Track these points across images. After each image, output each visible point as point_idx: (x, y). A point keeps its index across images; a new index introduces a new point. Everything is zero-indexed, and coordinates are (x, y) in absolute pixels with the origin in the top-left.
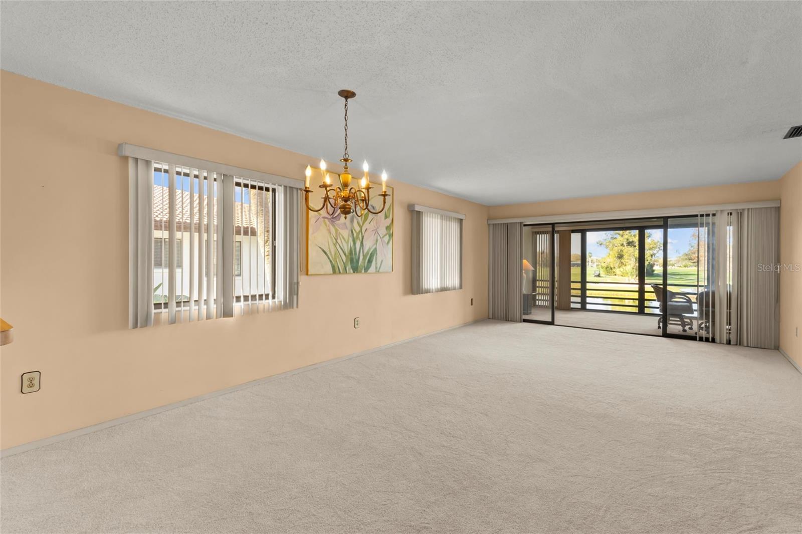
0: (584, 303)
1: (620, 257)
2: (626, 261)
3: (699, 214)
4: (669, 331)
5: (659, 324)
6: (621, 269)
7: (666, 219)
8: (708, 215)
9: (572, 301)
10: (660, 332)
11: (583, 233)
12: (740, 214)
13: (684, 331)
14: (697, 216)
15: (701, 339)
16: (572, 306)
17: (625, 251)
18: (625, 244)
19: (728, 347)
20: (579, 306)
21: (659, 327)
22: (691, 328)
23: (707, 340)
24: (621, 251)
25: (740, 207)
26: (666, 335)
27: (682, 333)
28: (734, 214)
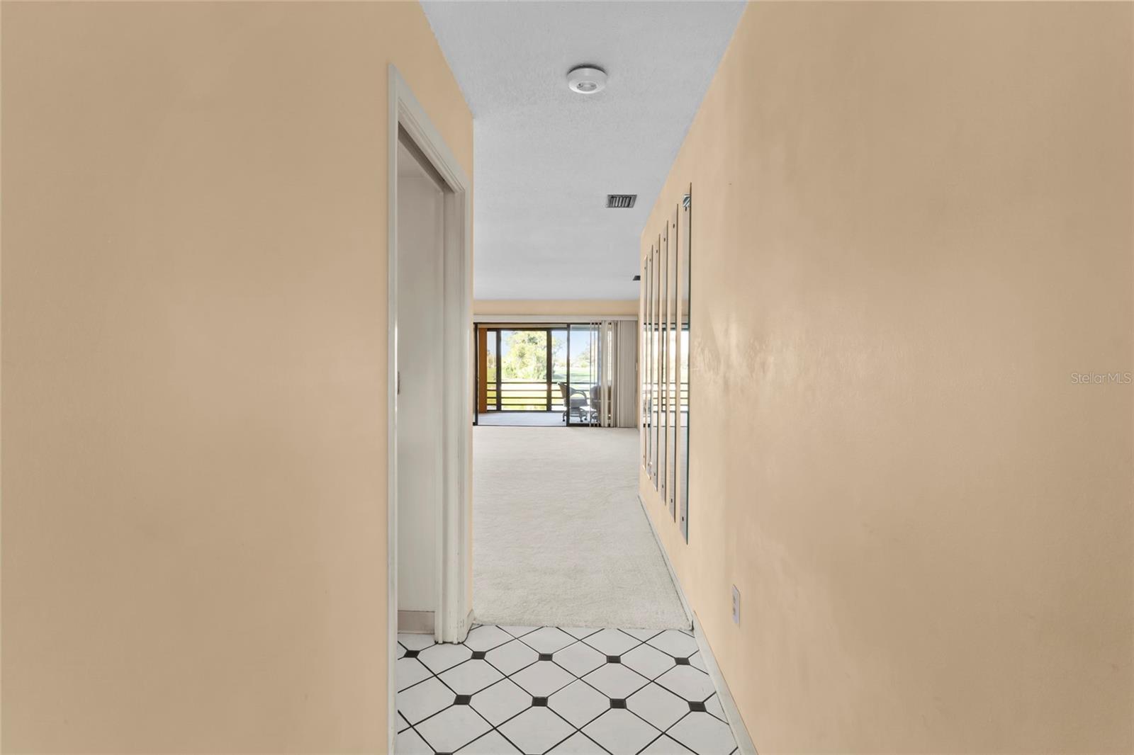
0: (499, 405)
1: (522, 356)
2: (528, 360)
3: (591, 322)
4: (571, 422)
5: (564, 417)
6: (523, 370)
7: (569, 324)
8: (597, 324)
9: (488, 403)
10: (565, 423)
11: (498, 331)
12: (616, 324)
13: (582, 421)
14: (589, 324)
15: (592, 425)
16: (489, 408)
17: (526, 349)
18: (526, 341)
19: (609, 429)
20: (495, 408)
21: (564, 420)
22: (586, 419)
23: (596, 425)
24: (523, 348)
25: (616, 319)
26: (569, 425)
27: (580, 423)
28: (613, 324)
